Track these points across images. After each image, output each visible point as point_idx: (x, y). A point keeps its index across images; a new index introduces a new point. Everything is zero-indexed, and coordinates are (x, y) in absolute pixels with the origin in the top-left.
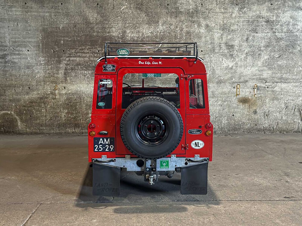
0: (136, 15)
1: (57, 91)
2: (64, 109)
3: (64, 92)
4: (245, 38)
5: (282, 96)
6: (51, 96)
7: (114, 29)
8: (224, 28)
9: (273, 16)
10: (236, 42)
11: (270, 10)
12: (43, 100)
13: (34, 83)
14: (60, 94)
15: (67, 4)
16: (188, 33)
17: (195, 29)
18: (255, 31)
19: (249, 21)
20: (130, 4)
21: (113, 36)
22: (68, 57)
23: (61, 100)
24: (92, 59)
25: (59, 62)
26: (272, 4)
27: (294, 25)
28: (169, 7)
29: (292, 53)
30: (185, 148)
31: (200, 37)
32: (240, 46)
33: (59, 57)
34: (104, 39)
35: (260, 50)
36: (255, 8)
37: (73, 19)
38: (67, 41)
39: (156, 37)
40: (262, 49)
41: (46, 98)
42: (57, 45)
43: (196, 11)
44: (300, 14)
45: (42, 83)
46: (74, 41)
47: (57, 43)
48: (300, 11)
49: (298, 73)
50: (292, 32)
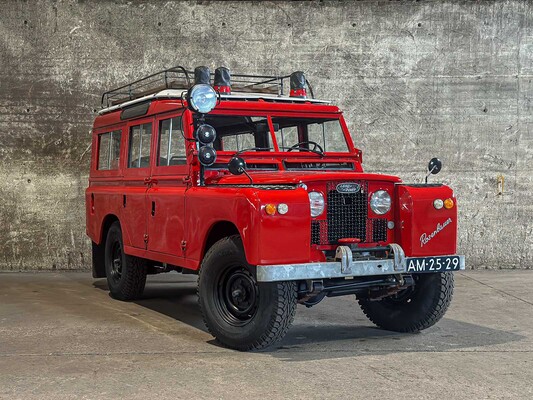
0: (99, 42)
7: (57, 69)
9: (358, 47)
11: (351, 35)
18: (325, 74)
19: (312, 56)
20: (88, 22)
21: (56, 82)
24: (15, 124)
26: (354, 25)
27: (397, 63)
28: (162, 28)
29: (396, 115)
34: (40, 87)
36: (323, 31)
43: (213, 37)
44: (407, 43)
48: (407, 38)
49: (410, 153)
50: (393, 77)
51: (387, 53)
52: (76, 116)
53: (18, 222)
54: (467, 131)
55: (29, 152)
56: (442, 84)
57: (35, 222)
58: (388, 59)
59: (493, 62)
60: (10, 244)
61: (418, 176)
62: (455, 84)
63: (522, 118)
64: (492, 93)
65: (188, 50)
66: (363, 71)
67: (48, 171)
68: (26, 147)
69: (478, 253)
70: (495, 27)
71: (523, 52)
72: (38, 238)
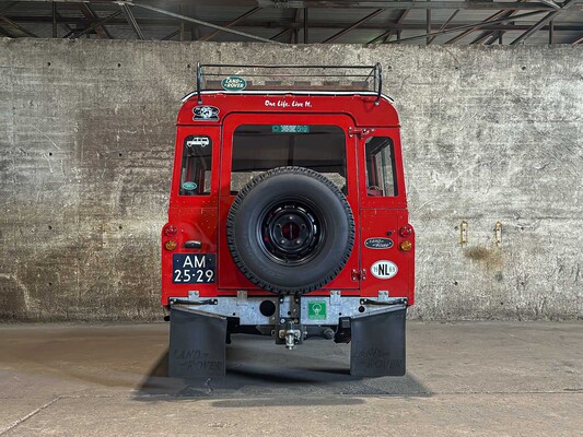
1: (104, 235)
2: (117, 268)
3: (119, 237)
4: (474, 133)
5: (552, 246)
6: (93, 243)
8: (434, 112)
9: (528, 90)
10: (457, 139)
11: (520, 78)
12: (76, 251)
13: (60, 218)
14: (111, 240)
15: (129, 66)
18: (493, 118)
19: (480, 100)
22: (129, 166)
23: (114, 251)
25: (112, 176)
26: (524, 68)
28: (327, 72)
29: (567, 160)
30: (358, 276)
32: (466, 147)
33: (111, 167)
35: (505, 155)
36: (492, 74)
37: (140, 93)
38: (129, 135)
40: (508, 152)
41: (83, 247)
42: (108, 144)
44: (578, 86)
45: (77, 218)
46: (142, 136)
47: (107, 139)
48: (579, 81)
50: (564, 120)
51: (558, 96)
58: (559, 102)
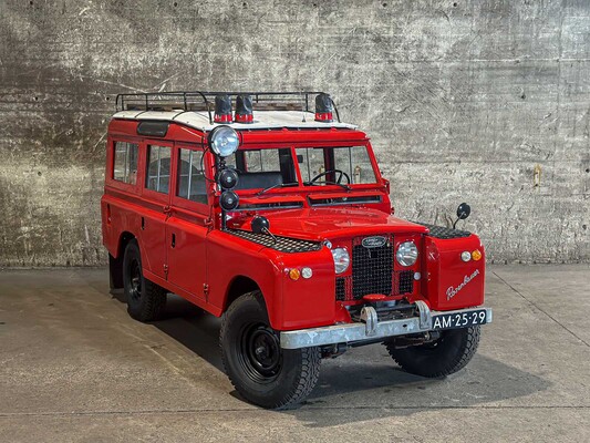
0: (111, 24)
4: (333, 74)
5: (411, 190)
7: (66, 54)
8: (291, 53)
9: (389, 28)
10: (316, 80)
11: (381, 16)
16: (218, 62)
17: (232, 53)
18: (353, 59)
19: (340, 39)
20: (98, 3)
21: (66, 68)
24: (23, 114)
26: (385, 5)
27: (430, 46)
28: (178, 9)
29: (429, 103)
31: (243, 72)
32: (325, 88)
34: (48, 73)
35: (365, 98)
36: (351, 12)
39: (154, 70)
40: (367, 94)
43: (234, 17)
44: (442, 24)
48: (442, 19)
49: (442, 143)
50: (426, 61)
51: (420, 35)
52: (87, 105)
53: (29, 217)
54: (504, 119)
55: (37, 142)
56: (479, 69)
57: (47, 217)
58: (421, 41)
59: (533, 44)
60: (21, 240)
61: (450, 167)
62: (492, 68)
63: (562, 105)
64: (530, 78)
65: (207, 32)
66: (394, 55)
67: (59, 163)
68: (35, 138)
69: (512, 248)
70: (536, 6)
71: (564, 33)
72: (50, 233)
